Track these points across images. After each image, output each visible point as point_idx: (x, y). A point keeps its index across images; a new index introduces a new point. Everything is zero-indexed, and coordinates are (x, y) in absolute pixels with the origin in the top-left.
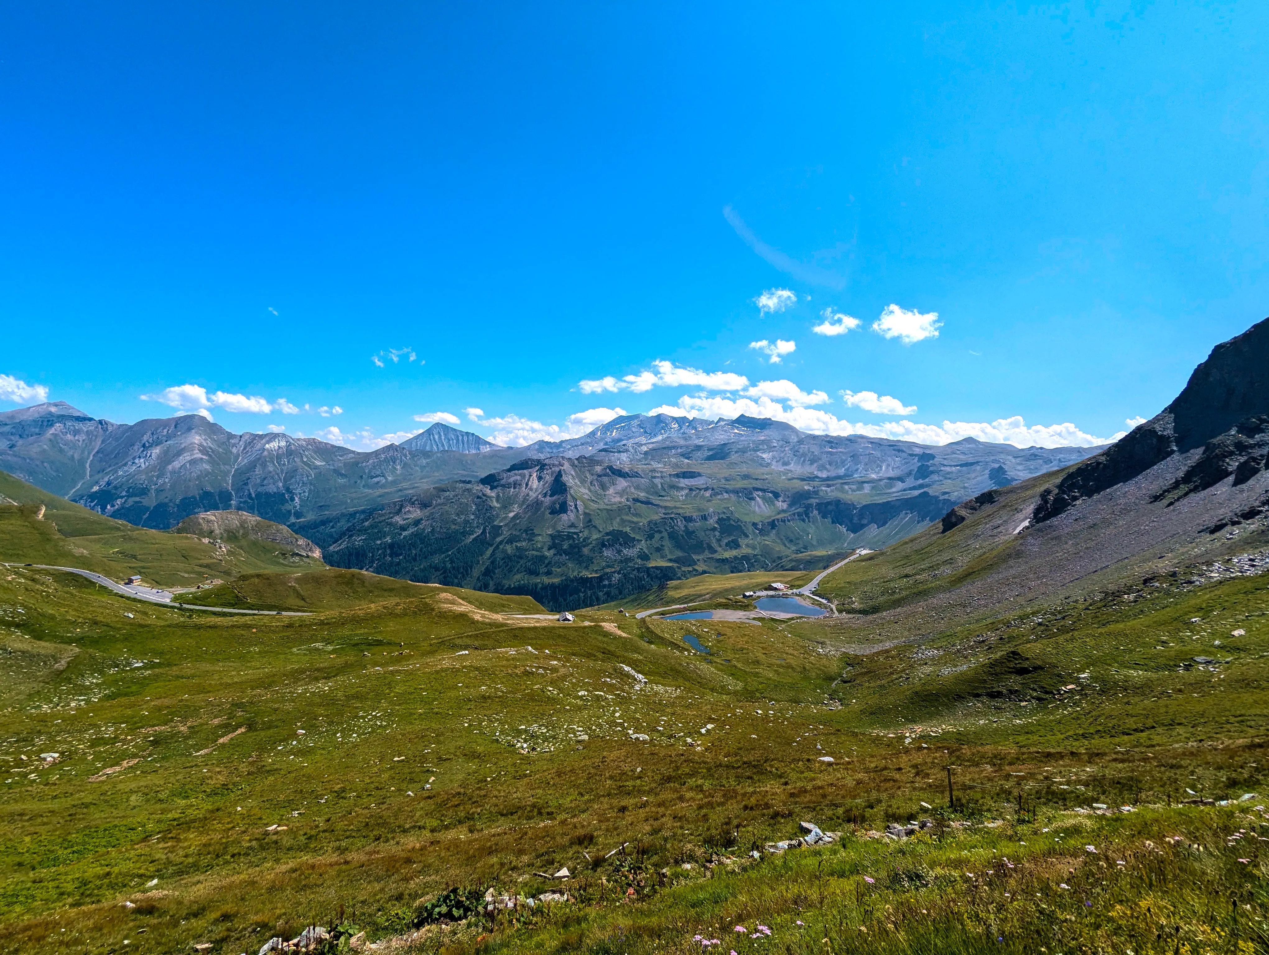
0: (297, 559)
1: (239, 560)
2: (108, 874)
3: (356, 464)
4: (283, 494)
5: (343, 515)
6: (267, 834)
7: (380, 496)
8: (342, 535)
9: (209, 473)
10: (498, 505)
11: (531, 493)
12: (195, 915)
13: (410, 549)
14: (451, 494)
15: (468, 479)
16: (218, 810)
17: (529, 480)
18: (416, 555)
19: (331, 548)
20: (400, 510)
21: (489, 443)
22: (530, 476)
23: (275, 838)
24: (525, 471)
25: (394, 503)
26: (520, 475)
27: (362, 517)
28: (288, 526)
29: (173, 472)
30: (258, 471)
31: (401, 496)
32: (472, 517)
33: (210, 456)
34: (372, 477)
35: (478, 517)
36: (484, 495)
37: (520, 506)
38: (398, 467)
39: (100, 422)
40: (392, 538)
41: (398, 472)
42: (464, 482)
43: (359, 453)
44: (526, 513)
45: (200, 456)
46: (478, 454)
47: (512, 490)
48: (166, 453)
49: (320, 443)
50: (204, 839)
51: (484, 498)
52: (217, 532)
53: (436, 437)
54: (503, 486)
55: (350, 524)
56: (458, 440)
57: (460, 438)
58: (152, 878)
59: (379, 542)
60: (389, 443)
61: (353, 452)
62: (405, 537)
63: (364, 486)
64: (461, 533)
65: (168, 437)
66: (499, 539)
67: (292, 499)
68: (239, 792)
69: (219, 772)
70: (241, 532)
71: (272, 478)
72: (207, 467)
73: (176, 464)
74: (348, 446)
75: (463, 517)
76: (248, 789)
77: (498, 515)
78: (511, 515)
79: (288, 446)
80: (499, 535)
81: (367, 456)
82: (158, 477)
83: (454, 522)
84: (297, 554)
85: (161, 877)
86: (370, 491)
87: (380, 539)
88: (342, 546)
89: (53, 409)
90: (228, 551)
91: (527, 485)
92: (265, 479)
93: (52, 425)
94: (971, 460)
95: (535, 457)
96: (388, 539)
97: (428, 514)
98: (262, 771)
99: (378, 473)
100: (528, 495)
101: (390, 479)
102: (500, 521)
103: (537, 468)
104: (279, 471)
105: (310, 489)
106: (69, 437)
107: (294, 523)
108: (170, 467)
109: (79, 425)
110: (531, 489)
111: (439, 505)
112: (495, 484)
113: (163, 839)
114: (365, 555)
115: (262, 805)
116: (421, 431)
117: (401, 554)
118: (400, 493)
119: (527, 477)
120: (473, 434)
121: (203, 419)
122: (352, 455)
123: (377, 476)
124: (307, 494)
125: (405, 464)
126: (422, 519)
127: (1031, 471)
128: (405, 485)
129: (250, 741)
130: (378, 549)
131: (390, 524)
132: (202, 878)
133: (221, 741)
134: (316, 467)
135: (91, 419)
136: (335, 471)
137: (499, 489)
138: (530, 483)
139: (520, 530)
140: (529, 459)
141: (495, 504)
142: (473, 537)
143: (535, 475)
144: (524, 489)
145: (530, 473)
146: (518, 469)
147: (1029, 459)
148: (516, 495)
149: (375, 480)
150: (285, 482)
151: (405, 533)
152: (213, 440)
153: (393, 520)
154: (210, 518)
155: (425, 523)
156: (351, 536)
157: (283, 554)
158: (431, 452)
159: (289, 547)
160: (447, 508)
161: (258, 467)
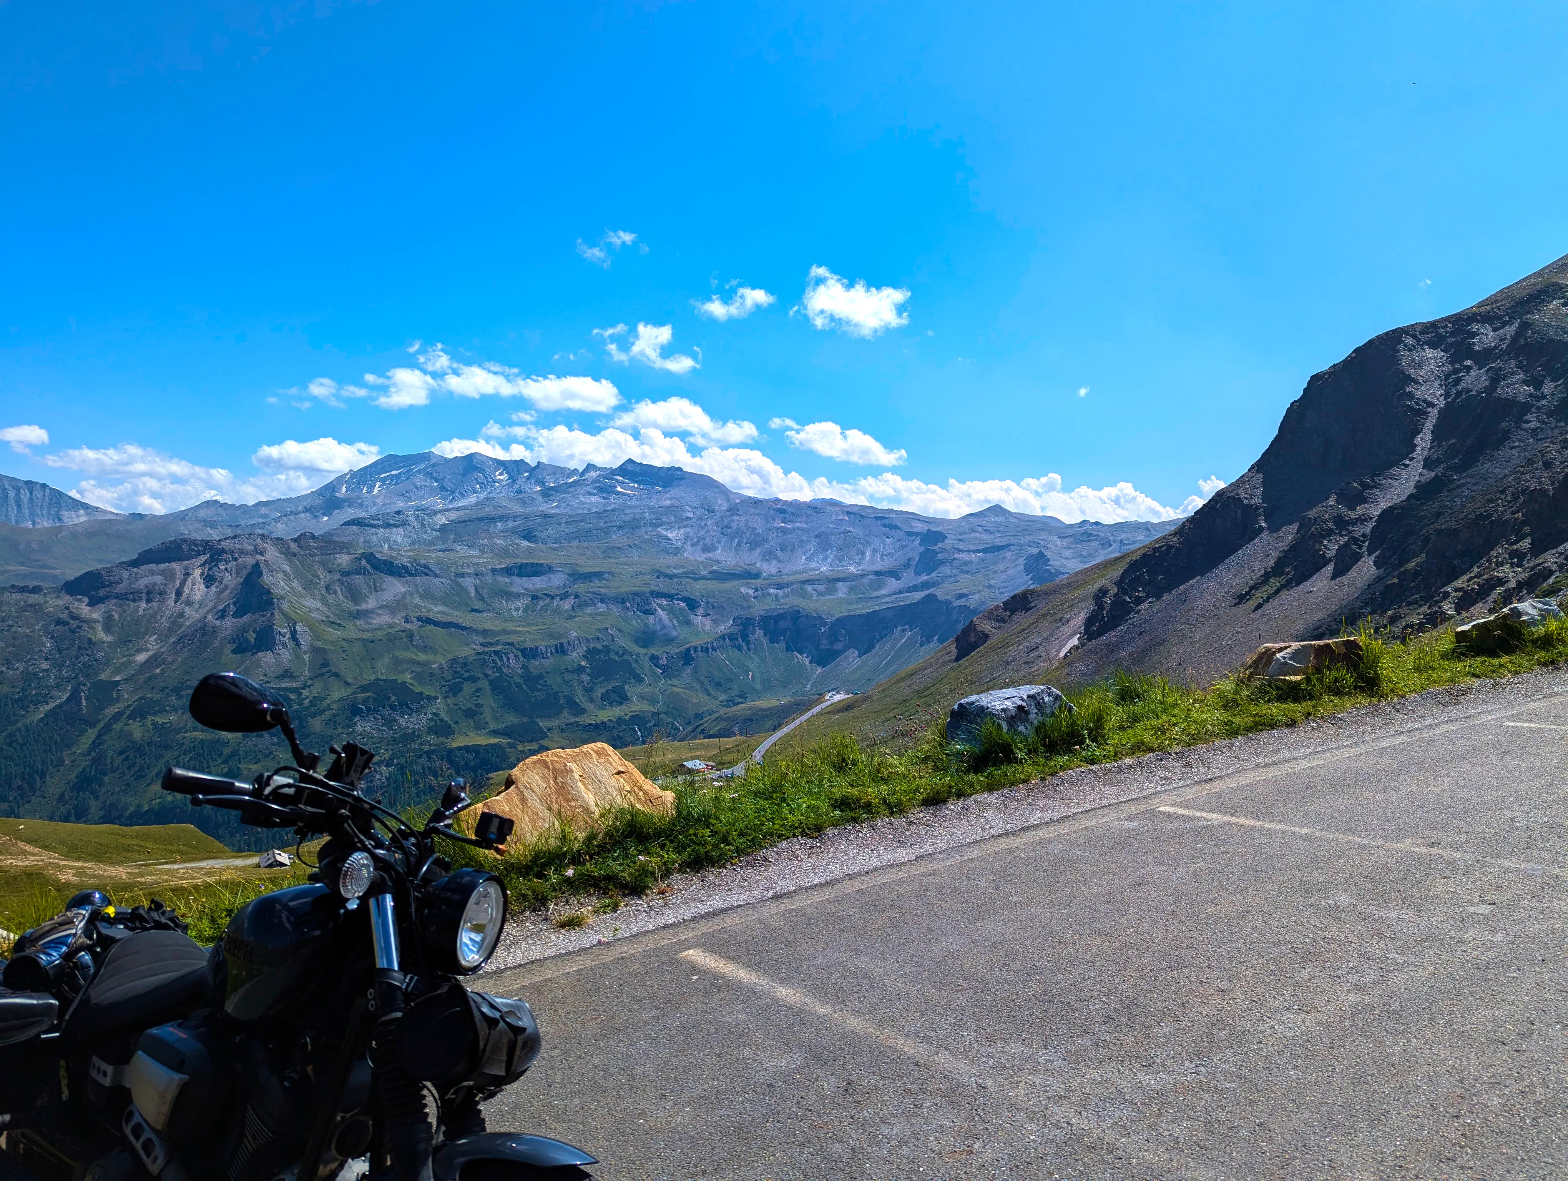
10: (110, 639)
11: (187, 610)
15: (33, 583)
17: (183, 583)
21: (86, 506)
22: (188, 574)
24: (174, 565)
26: (162, 573)
32: (45, 665)
35: (58, 665)
36: (75, 618)
37: (163, 638)
42: (23, 590)
44: (176, 654)
46: (57, 530)
47: (143, 605)
51: (74, 624)
54: (119, 597)
57: (12, 494)
64: (17, 700)
66: (111, 710)
75: (21, 666)
77: (108, 661)
78: (141, 657)
80: (112, 701)
91: (179, 593)
94: (998, 542)
95: (198, 536)
100: (181, 615)
102: (116, 672)
103: (204, 558)
110: (189, 603)
112: (102, 593)
119: (179, 576)
120: (44, 486)
127: (1083, 559)
137: (112, 604)
138: (186, 590)
139: (163, 690)
140: (184, 540)
141: (102, 635)
142: (48, 708)
143: (197, 572)
144: (171, 602)
145: (186, 568)
146: (158, 562)
147: (1079, 541)
148: (153, 616)
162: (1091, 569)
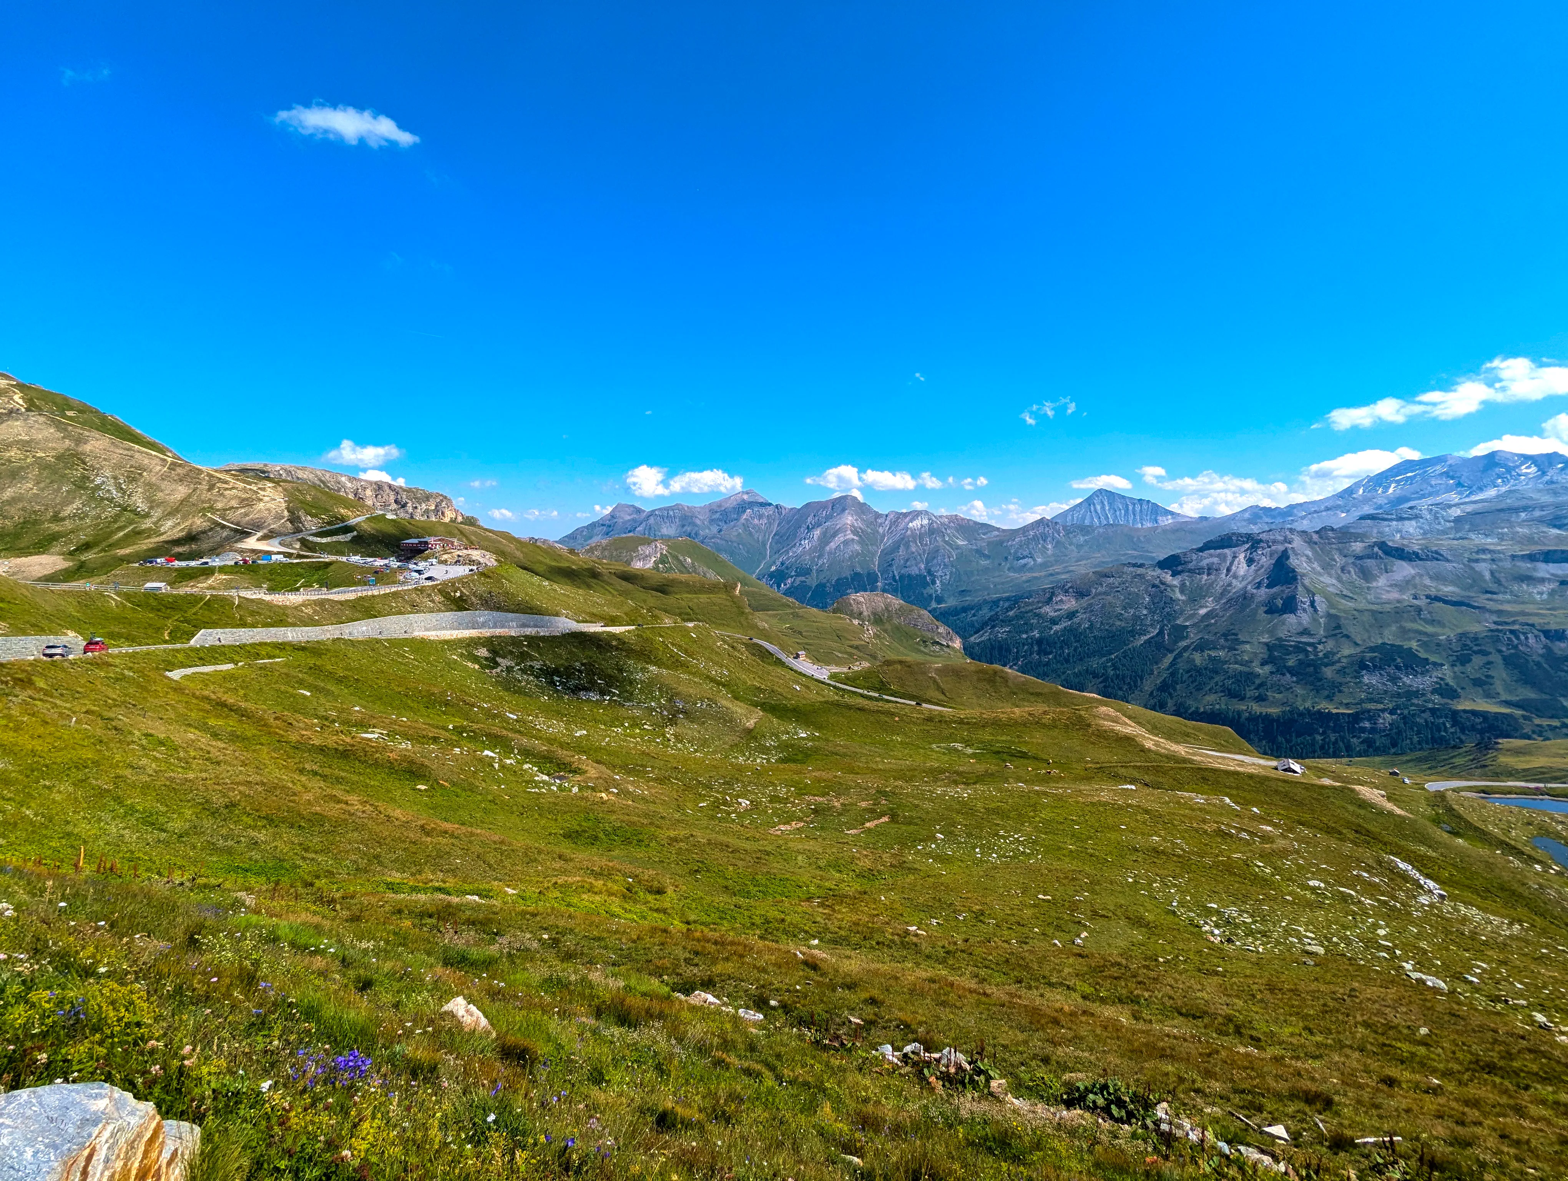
0: (937, 648)
1: (883, 644)
2: (783, 920)
3: (1001, 543)
4: (925, 577)
5: (985, 602)
6: (907, 933)
7: (1028, 581)
8: (984, 625)
9: (858, 554)
10: (1183, 598)
11: (1234, 582)
12: (849, 988)
13: (1061, 648)
14: (1116, 581)
15: (1140, 562)
16: (865, 893)
17: (1232, 563)
18: (1069, 654)
19: (972, 639)
20: (1051, 599)
21: (1172, 513)
22: (1235, 557)
23: (915, 939)
24: (1226, 551)
25: (1044, 590)
26: (1219, 556)
27: (1007, 604)
28: (930, 612)
29: (830, 553)
30: (902, 551)
31: (1052, 582)
32: (1145, 612)
33: (860, 536)
34: (1018, 559)
35: (1152, 612)
36: (1163, 583)
37: (1217, 600)
38: (1049, 546)
39: (777, 506)
40: (1040, 632)
41: (1049, 552)
42: (1134, 565)
43: (1004, 530)
44: (1226, 610)
45: (851, 536)
46: (1155, 528)
47: (1205, 577)
48: (824, 534)
49: (963, 519)
50: (855, 918)
51: (1163, 587)
52: (865, 613)
53: (1098, 507)
54: (1190, 571)
55: (993, 613)
56: (1127, 511)
57: (1130, 508)
58: (814, 937)
59: (1024, 636)
60: (1039, 518)
61: (998, 529)
62: (1056, 632)
63: (1009, 569)
64: (1129, 632)
65: (828, 518)
66: (1184, 643)
67: (934, 582)
68: (883, 882)
69: (866, 856)
70: (886, 614)
71: (915, 559)
72: (857, 547)
73: (833, 545)
74: (993, 523)
75: (1132, 611)
76: (890, 881)
77: (1182, 612)
78: (1203, 611)
79: (930, 525)
80: (1183, 638)
81: (1014, 533)
82: (819, 557)
83: (1119, 617)
84: (938, 643)
85: (821, 940)
86: (1016, 575)
87: (1026, 633)
88: (984, 638)
89: (745, 497)
90: (875, 634)
91: (1228, 570)
92: (907, 560)
93: (745, 511)
95: (1243, 531)
96: (1036, 634)
97: (1085, 605)
98: (903, 866)
99: (1025, 553)
100: (1230, 585)
101: (1039, 560)
102: (1186, 620)
103: (1247, 546)
104: (921, 552)
105: (951, 572)
106: (756, 521)
107: (935, 609)
108: (828, 548)
109: (763, 511)
110: (1235, 577)
111: (1100, 594)
112: (1180, 568)
113: (821, 905)
114: (1009, 650)
115: (903, 901)
116: (1079, 501)
117: (1051, 653)
118: (1051, 578)
119: (1229, 558)
120: (1148, 501)
121: (855, 498)
122: (996, 533)
123: (1024, 558)
124: (948, 577)
125: (1058, 542)
126: (1077, 611)
128: (1057, 568)
129: (893, 832)
130: (1024, 645)
131: (1038, 615)
132: (853, 954)
133: (868, 825)
134: (958, 547)
135: (770, 504)
136: (978, 551)
137: (1185, 576)
138: (1234, 568)
139: (1216, 634)
140: (1234, 534)
141: (1178, 595)
142: (1146, 638)
143: (1242, 556)
144: (1223, 576)
145: (1234, 553)
146: (1215, 548)
148: (1211, 584)
149: (1022, 562)
150: (927, 563)
151: (1056, 628)
152: (863, 520)
153: (1042, 610)
154: (860, 599)
155: (1080, 616)
156: (993, 627)
157: (924, 642)
158: (1091, 526)
159: (929, 635)
160: (1109, 598)
161: (902, 548)
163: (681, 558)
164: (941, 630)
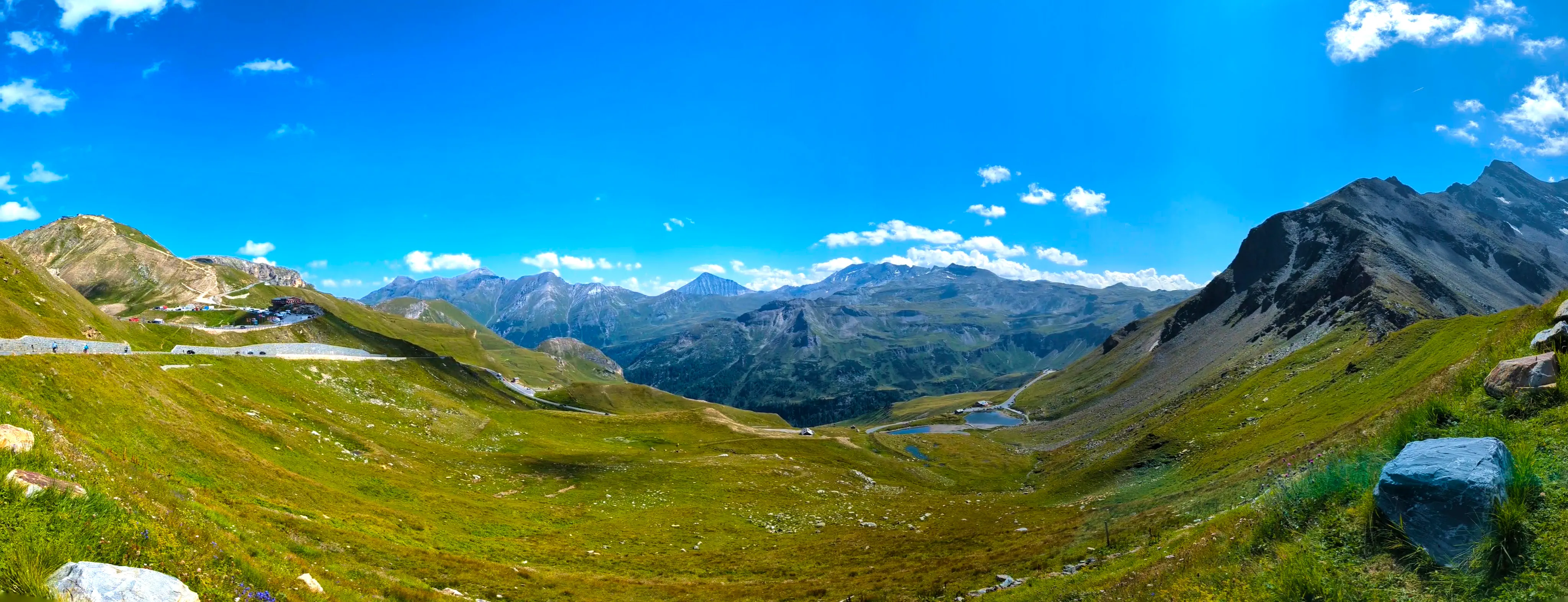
0: (606, 374)
1: (571, 372)
2: (503, 550)
3: (647, 305)
4: (599, 327)
5: (637, 344)
6: (588, 554)
7: (663, 330)
8: (637, 358)
9: (555, 311)
11: (778, 329)
12: (550, 587)
13: (684, 372)
14: (715, 329)
15: (728, 317)
16: (559, 533)
17: (776, 318)
18: (688, 376)
19: (629, 368)
20: (677, 341)
21: (745, 288)
22: (777, 315)
23: (592, 558)
24: (773, 311)
25: (673, 336)
26: (768, 314)
27: (651, 345)
28: (602, 350)
29: (537, 311)
30: (584, 310)
31: (678, 331)
32: (731, 348)
33: (556, 300)
34: (658, 316)
35: (735, 349)
36: (741, 330)
37: (769, 340)
38: (676, 308)
39: (501, 279)
40: (671, 363)
41: (676, 311)
42: (725, 320)
43: (649, 297)
44: (774, 346)
45: (550, 299)
46: (735, 298)
47: (763, 326)
48: (533, 298)
49: (624, 290)
50: (552, 547)
51: (741, 333)
52: (560, 352)
53: (704, 283)
54: (756, 323)
55: (642, 351)
57: (722, 284)
58: (524, 559)
59: (662, 365)
60: (669, 290)
61: (645, 296)
62: (681, 362)
63: (652, 322)
64: (723, 361)
65: (535, 287)
66: (752, 366)
67: (605, 331)
68: (571, 525)
69: (559, 510)
70: (573, 352)
71: (592, 315)
72: (554, 307)
73: (538, 305)
74: (644, 293)
75: (724, 348)
76: (576, 525)
77: (751, 347)
78: (762, 347)
79: (602, 292)
80: (753, 363)
81: (654, 299)
82: (530, 313)
83: (717, 351)
84: (607, 371)
85: (529, 561)
86: (656, 326)
87: (663, 363)
88: (637, 367)
89: (481, 272)
90: (566, 365)
91: (775, 322)
92: (588, 316)
93: (480, 281)
94: (1122, 299)
95: (781, 300)
96: (669, 364)
97: (697, 345)
98: (584, 516)
99: (662, 312)
100: (775, 331)
101: (670, 317)
102: (754, 351)
103: (783, 308)
104: (596, 310)
105: (616, 324)
106: (488, 288)
107: (605, 348)
108: (535, 307)
109: (492, 281)
110: (778, 326)
111: (706, 337)
112: (749, 321)
113: (529, 540)
114: (652, 375)
115: (584, 536)
116: (694, 279)
117: (678, 376)
118: (678, 328)
119: (775, 315)
120: (732, 282)
121: (554, 274)
122: (644, 299)
123: (661, 315)
124: (613, 327)
125: (681, 305)
126: (693, 349)
127: (1159, 306)
128: (681, 322)
129: (577, 495)
130: (662, 371)
131: (670, 352)
132: (551, 568)
133: (560, 491)
134: (620, 308)
135: (497, 277)
136: (633, 310)
137: (752, 326)
138: (777, 321)
139: (769, 360)
140: (777, 301)
141: (750, 338)
142: (732, 364)
143: (781, 314)
144: (772, 325)
145: (777, 312)
146: (768, 310)
147: (1157, 299)
148: (766, 331)
149: (660, 317)
150: (600, 318)
151: (680, 359)
152: (558, 288)
153: (672, 349)
154: (556, 342)
155: (695, 352)
156: (642, 360)
157: (598, 370)
158: (700, 295)
159: (602, 366)
160: (712, 340)
161: (584, 308)
162: (1163, 311)
163: (437, 312)
164: (609, 362)
